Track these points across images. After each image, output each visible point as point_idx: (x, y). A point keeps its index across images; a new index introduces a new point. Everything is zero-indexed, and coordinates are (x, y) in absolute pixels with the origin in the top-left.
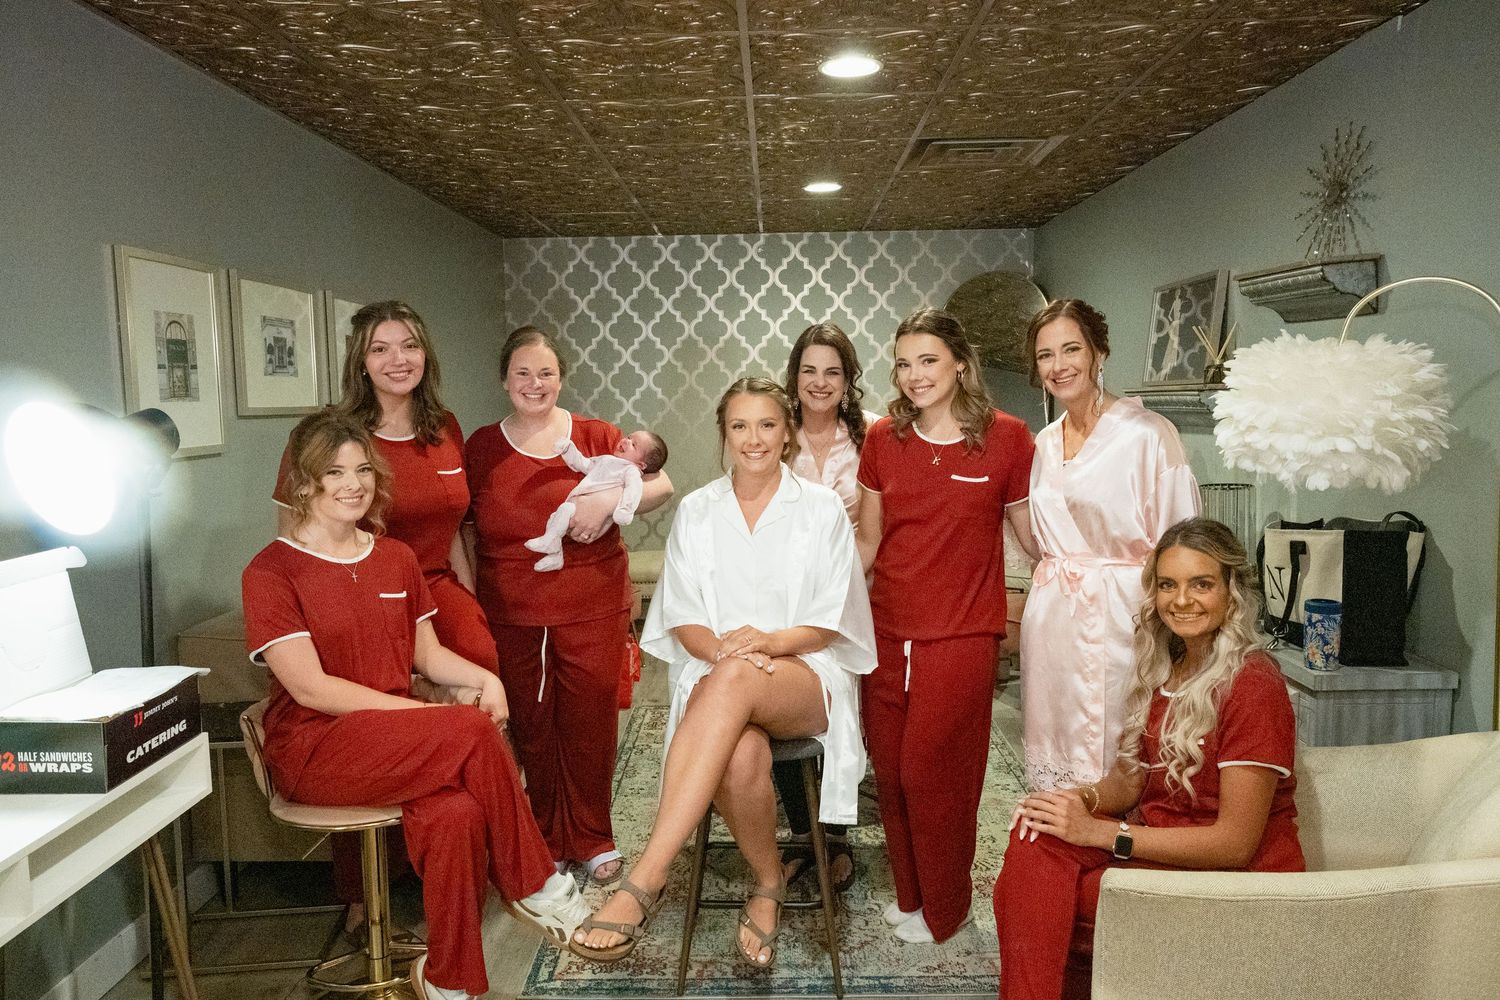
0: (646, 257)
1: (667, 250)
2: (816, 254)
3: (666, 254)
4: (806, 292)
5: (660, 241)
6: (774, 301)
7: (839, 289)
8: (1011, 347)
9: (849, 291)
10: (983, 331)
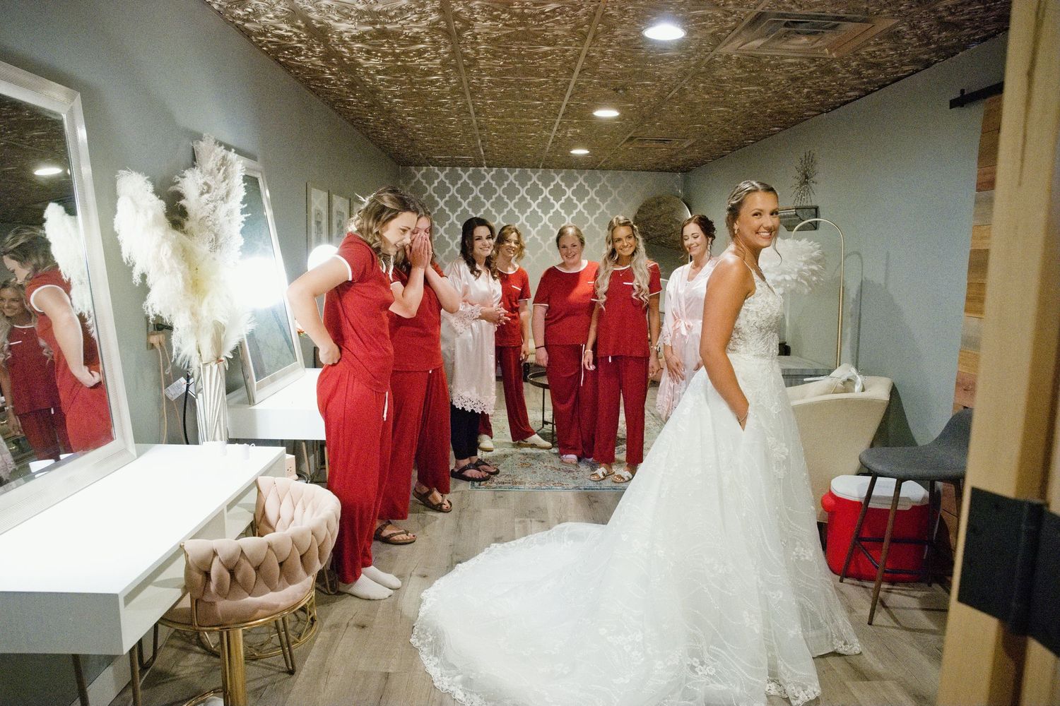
0: (477, 178)
1: (489, 175)
2: (569, 181)
3: (488, 177)
4: (563, 201)
5: (485, 170)
6: (546, 206)
7: (580, 200)
8: (670, 235)
9: (586, 201)
10: (655, 225)
